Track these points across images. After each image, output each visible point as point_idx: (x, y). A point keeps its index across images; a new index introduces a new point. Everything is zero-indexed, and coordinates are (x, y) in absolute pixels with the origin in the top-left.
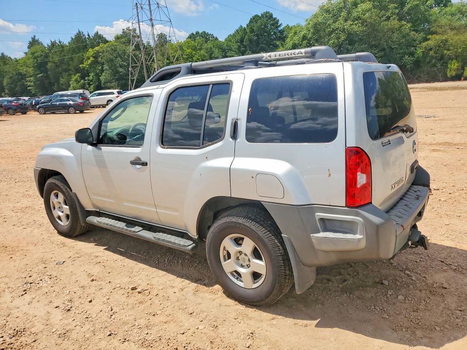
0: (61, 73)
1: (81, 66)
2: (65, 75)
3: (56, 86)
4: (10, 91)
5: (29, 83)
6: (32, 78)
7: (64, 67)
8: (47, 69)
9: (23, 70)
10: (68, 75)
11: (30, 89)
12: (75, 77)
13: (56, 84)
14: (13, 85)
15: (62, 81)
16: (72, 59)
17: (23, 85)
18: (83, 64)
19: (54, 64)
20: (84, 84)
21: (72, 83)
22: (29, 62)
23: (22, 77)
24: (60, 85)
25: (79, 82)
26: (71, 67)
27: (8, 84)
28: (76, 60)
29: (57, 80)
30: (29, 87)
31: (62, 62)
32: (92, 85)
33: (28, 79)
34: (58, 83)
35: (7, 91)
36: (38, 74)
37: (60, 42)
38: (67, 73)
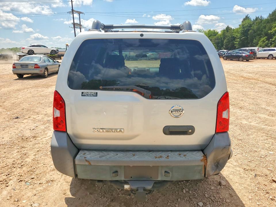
0: (255, 36)
1: (269, 31)
2: (257, 37)
3: (250, 44)
4: (225, 47)
5: (236, 43)
6: (238, 40)
7: (259, 32)
8: (248, 33)
9: (235, 35)
10: (260, 38)
11: (236, 46)
12: (263, 39)
13: (250, 43)
14: (228, 44)
15: (255, 41)
16: (265, 27)
17: (233, 43)
18: (271, 30)
19: (253, 31)
20: (268, 43)
21: (260, 43)
22: (239, 30)
23: (234, 38)
24: (253, 44)
25: (265, 42)
26: (263, 33)
27: (226, 42)
28: (267, 28)
29: (252, 40)
30: (235, 44)
31: (258, 29)
32: (273, 44)
33: (236, 40)
34: (252, 42)
35: (224, 46)
36: (242, 37)
37: (261, 17)
38: (259, 36)
